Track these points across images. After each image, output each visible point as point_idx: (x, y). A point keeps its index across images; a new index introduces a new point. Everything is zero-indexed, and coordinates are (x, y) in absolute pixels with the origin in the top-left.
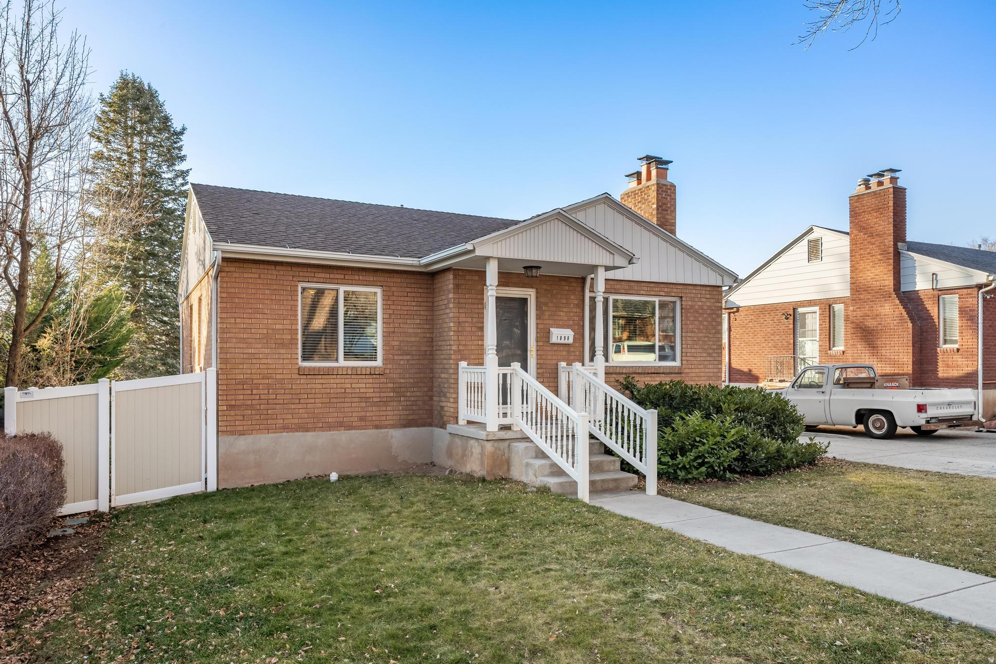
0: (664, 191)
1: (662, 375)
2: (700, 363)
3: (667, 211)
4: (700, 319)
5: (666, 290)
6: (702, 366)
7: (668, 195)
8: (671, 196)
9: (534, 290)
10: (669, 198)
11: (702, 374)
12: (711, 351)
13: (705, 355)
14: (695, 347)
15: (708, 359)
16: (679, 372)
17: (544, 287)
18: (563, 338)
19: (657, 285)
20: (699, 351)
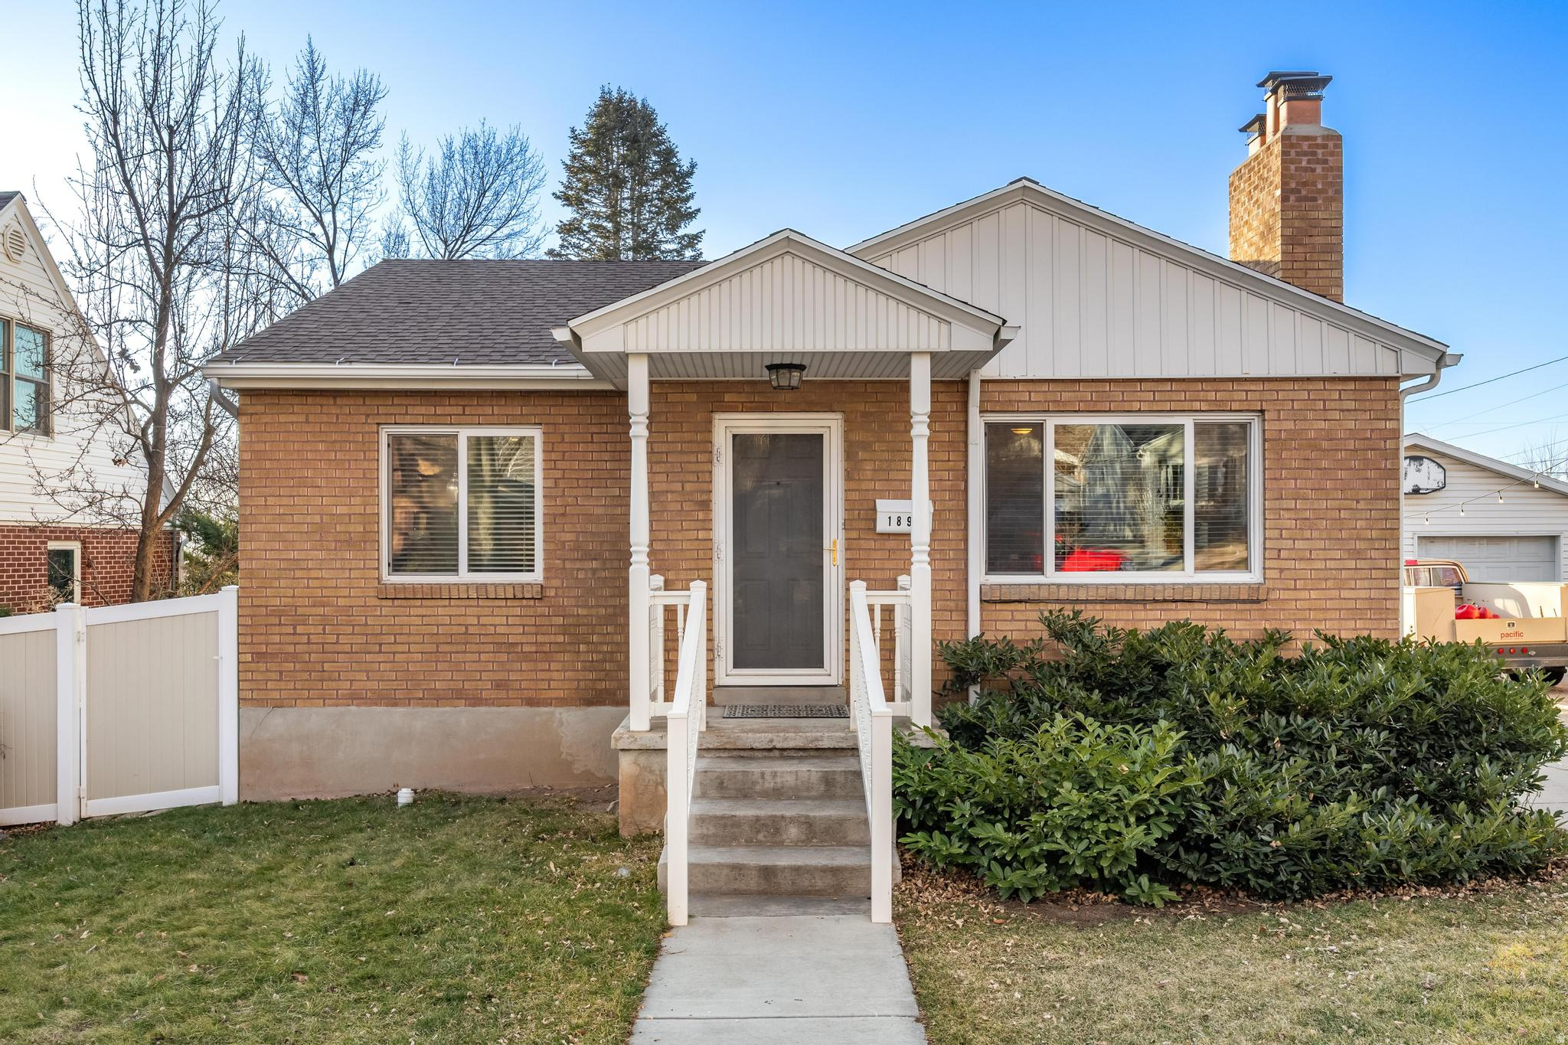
0: (1305, 154)
1: (1197, 606)
2: (1322, 575)
3: (1315, 199)
4: (1324, 464)
5: (1212, 396)
6: (1330, 584)
7: (1318, 162)
8: (1326, 162)
9: (839, 416)
10: (1319, 169)
11: (1329, 604)
12: (1360, 545)
13: (1338, 554)
14: (1307, 534)
15: (1352, 564)
16: (1253, 598)
17: (861, 407)
18: (904, 521)
19: (1183, 386)
20: (1321, 544)
